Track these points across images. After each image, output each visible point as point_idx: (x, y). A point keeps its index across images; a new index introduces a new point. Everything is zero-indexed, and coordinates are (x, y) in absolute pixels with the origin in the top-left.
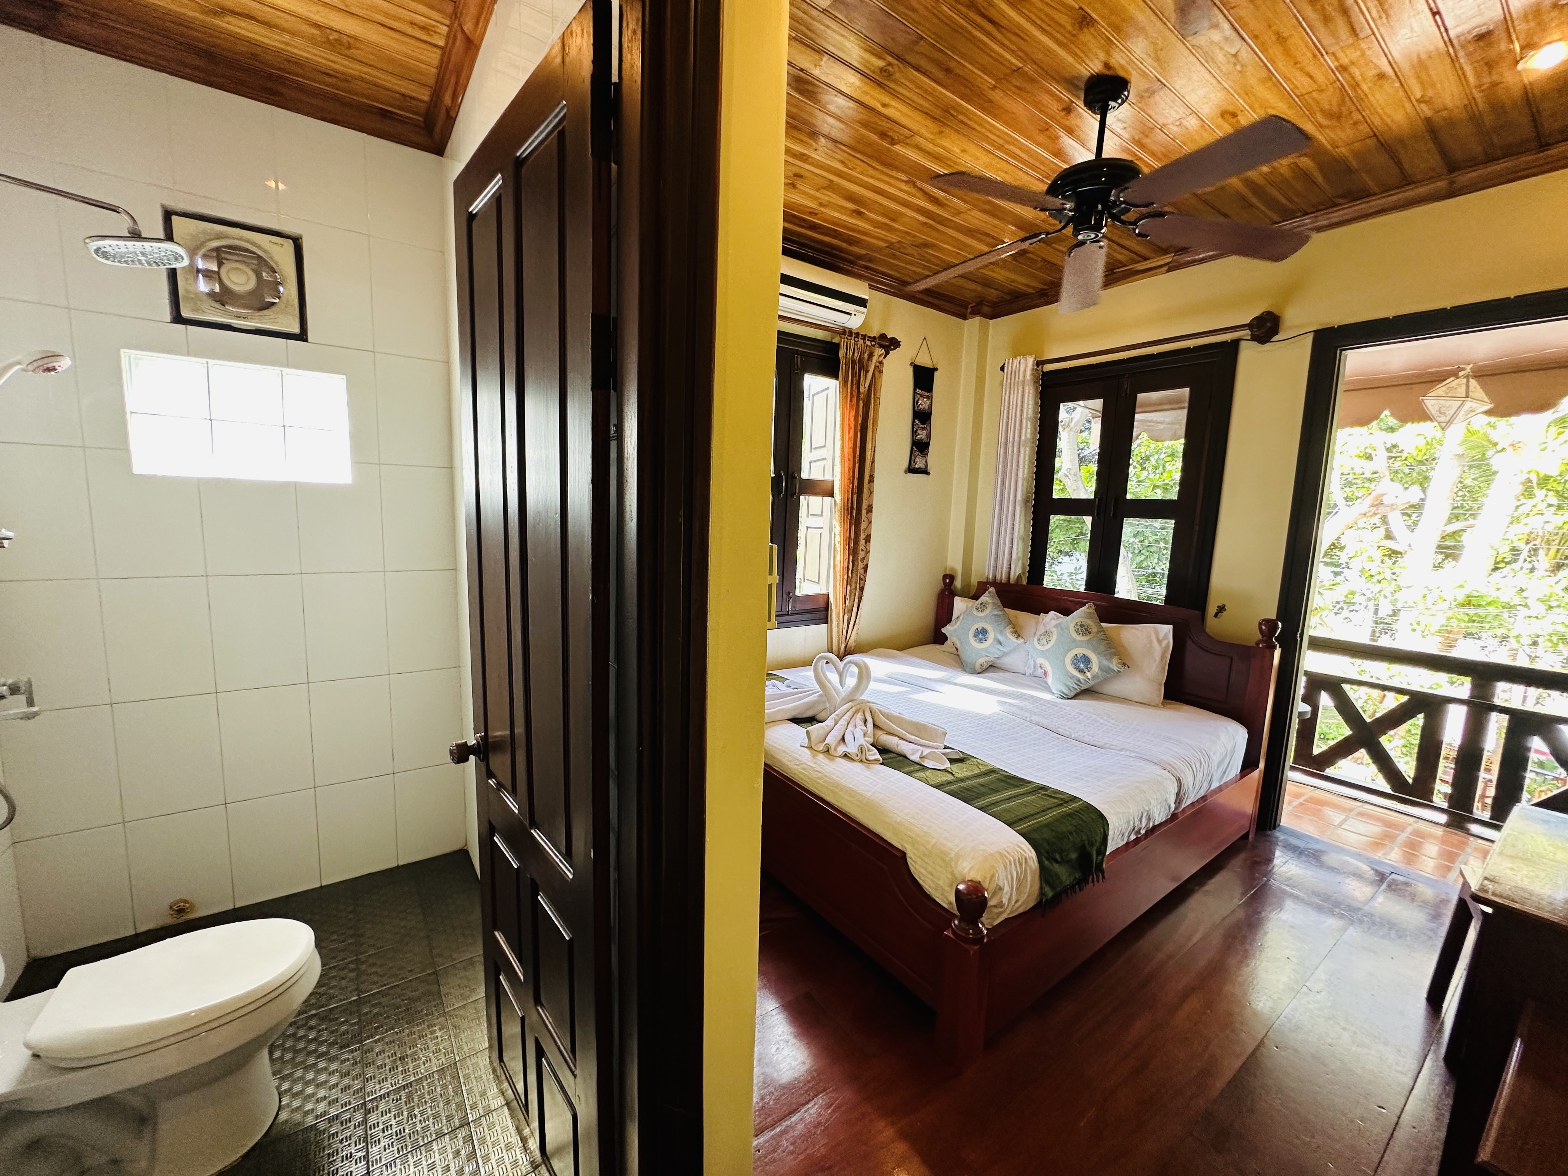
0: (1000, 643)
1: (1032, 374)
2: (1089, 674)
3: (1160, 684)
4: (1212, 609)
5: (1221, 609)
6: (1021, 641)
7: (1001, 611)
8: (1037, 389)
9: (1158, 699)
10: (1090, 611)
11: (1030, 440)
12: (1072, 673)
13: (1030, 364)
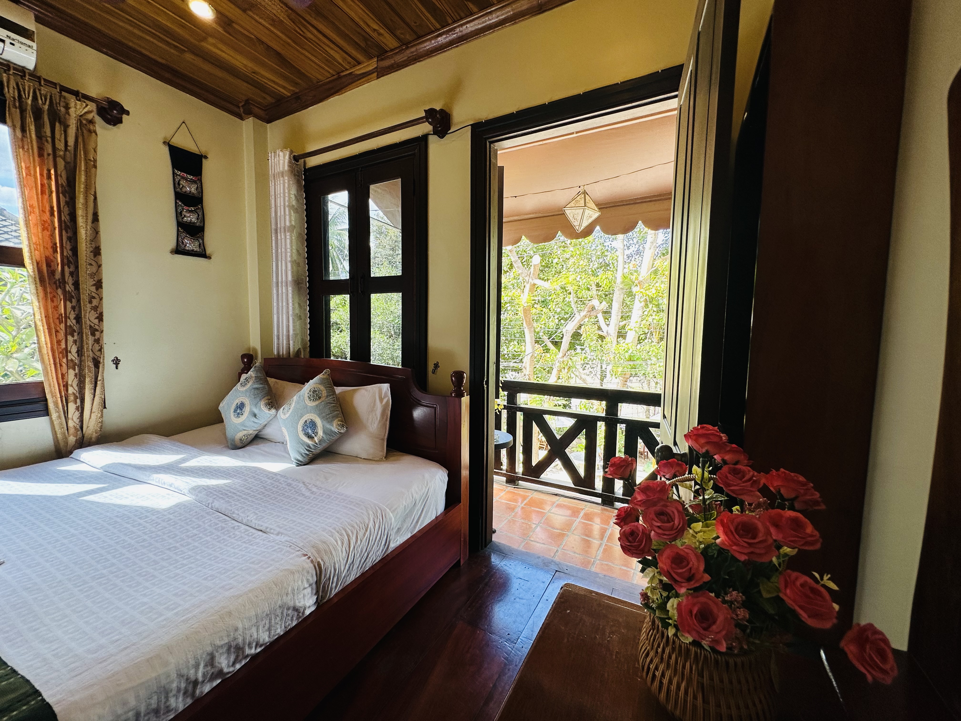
0: (255, 416)
1: (289, 166)
2: (316, 439)
3: (383, 439)
4: (431, 367)
5: (436, 366)
6: (273, 411)
7: (261, 384)
8: (298, 182)
9: (381, 453)
10: (325, 377)
11: (295, 227)
12: (303, 439)
13: (287, 157)
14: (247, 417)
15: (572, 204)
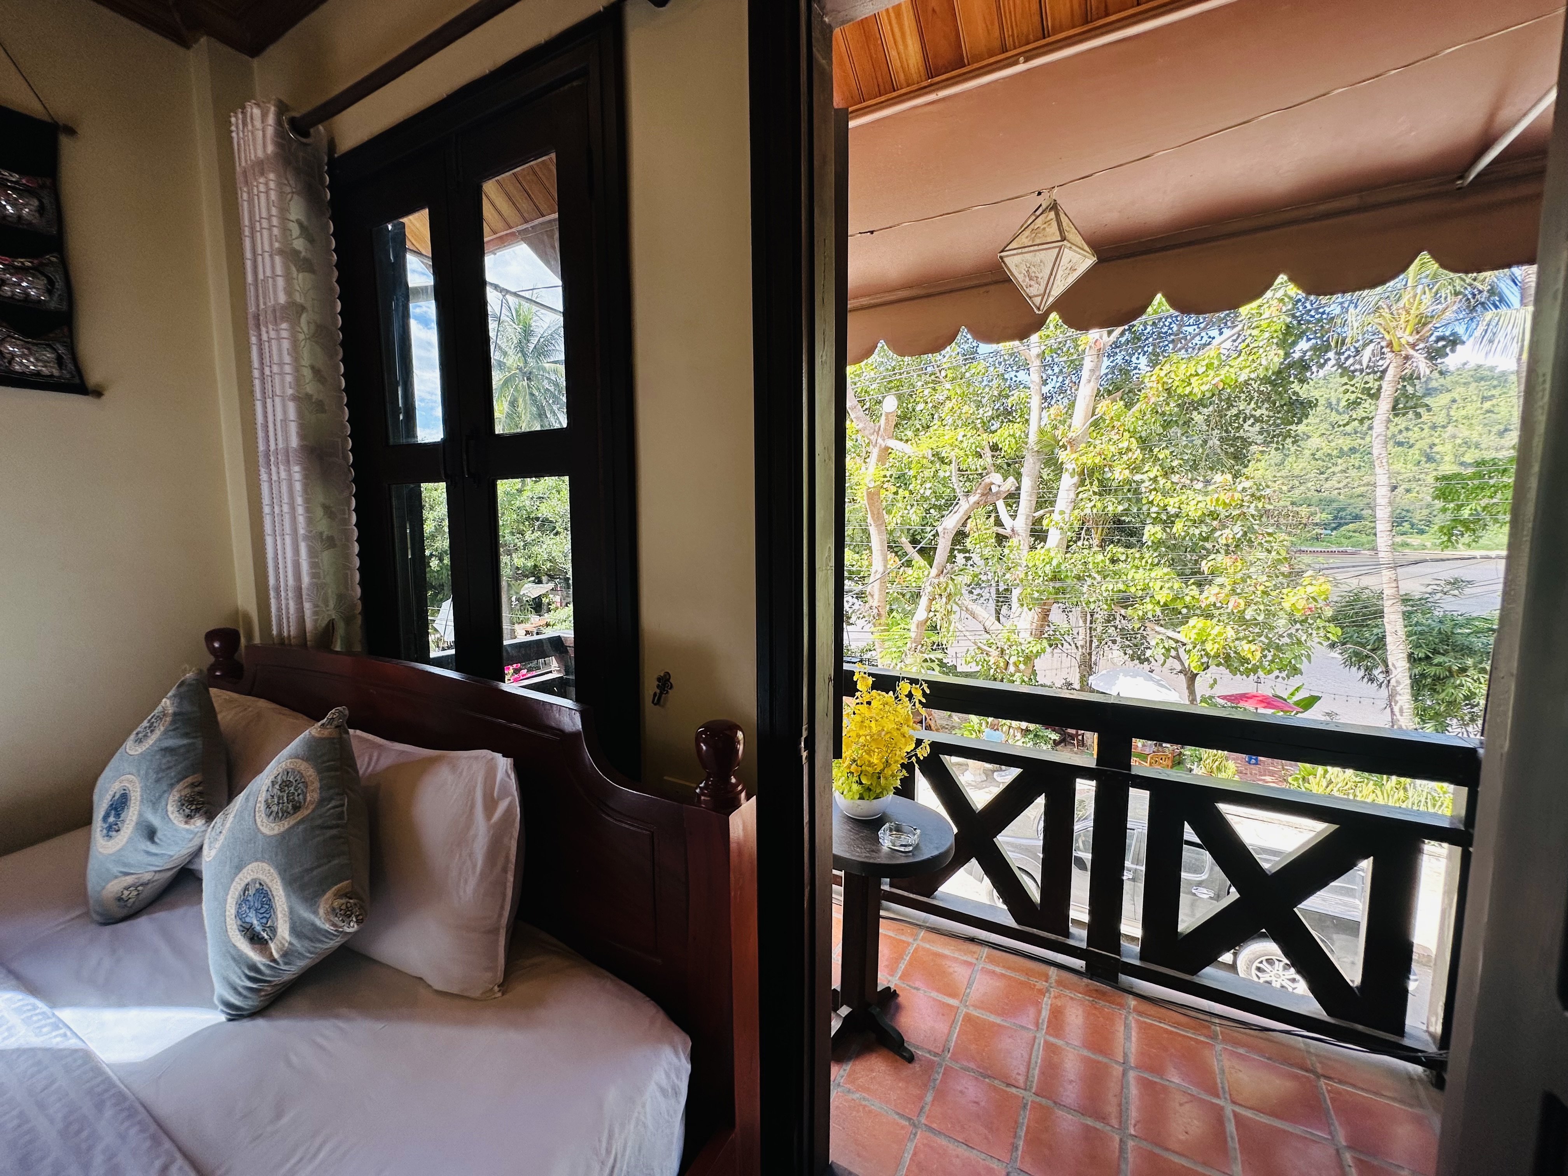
0: (152, 836)
1: (278, 145)
2: (273, 948)
3: (494, 933)
4: (650, 687)
5: (665, 682)
6: (199, 823)
7: (186, 735)
8: (311, 194)
9: (489, 975)
10: (326, 733)
11: (303, 308)
12: (238, 944)
13: (271, 119)
14: (130, 839)
15: (1024, 240)
